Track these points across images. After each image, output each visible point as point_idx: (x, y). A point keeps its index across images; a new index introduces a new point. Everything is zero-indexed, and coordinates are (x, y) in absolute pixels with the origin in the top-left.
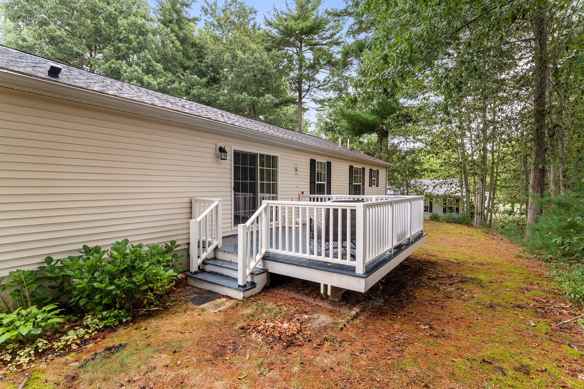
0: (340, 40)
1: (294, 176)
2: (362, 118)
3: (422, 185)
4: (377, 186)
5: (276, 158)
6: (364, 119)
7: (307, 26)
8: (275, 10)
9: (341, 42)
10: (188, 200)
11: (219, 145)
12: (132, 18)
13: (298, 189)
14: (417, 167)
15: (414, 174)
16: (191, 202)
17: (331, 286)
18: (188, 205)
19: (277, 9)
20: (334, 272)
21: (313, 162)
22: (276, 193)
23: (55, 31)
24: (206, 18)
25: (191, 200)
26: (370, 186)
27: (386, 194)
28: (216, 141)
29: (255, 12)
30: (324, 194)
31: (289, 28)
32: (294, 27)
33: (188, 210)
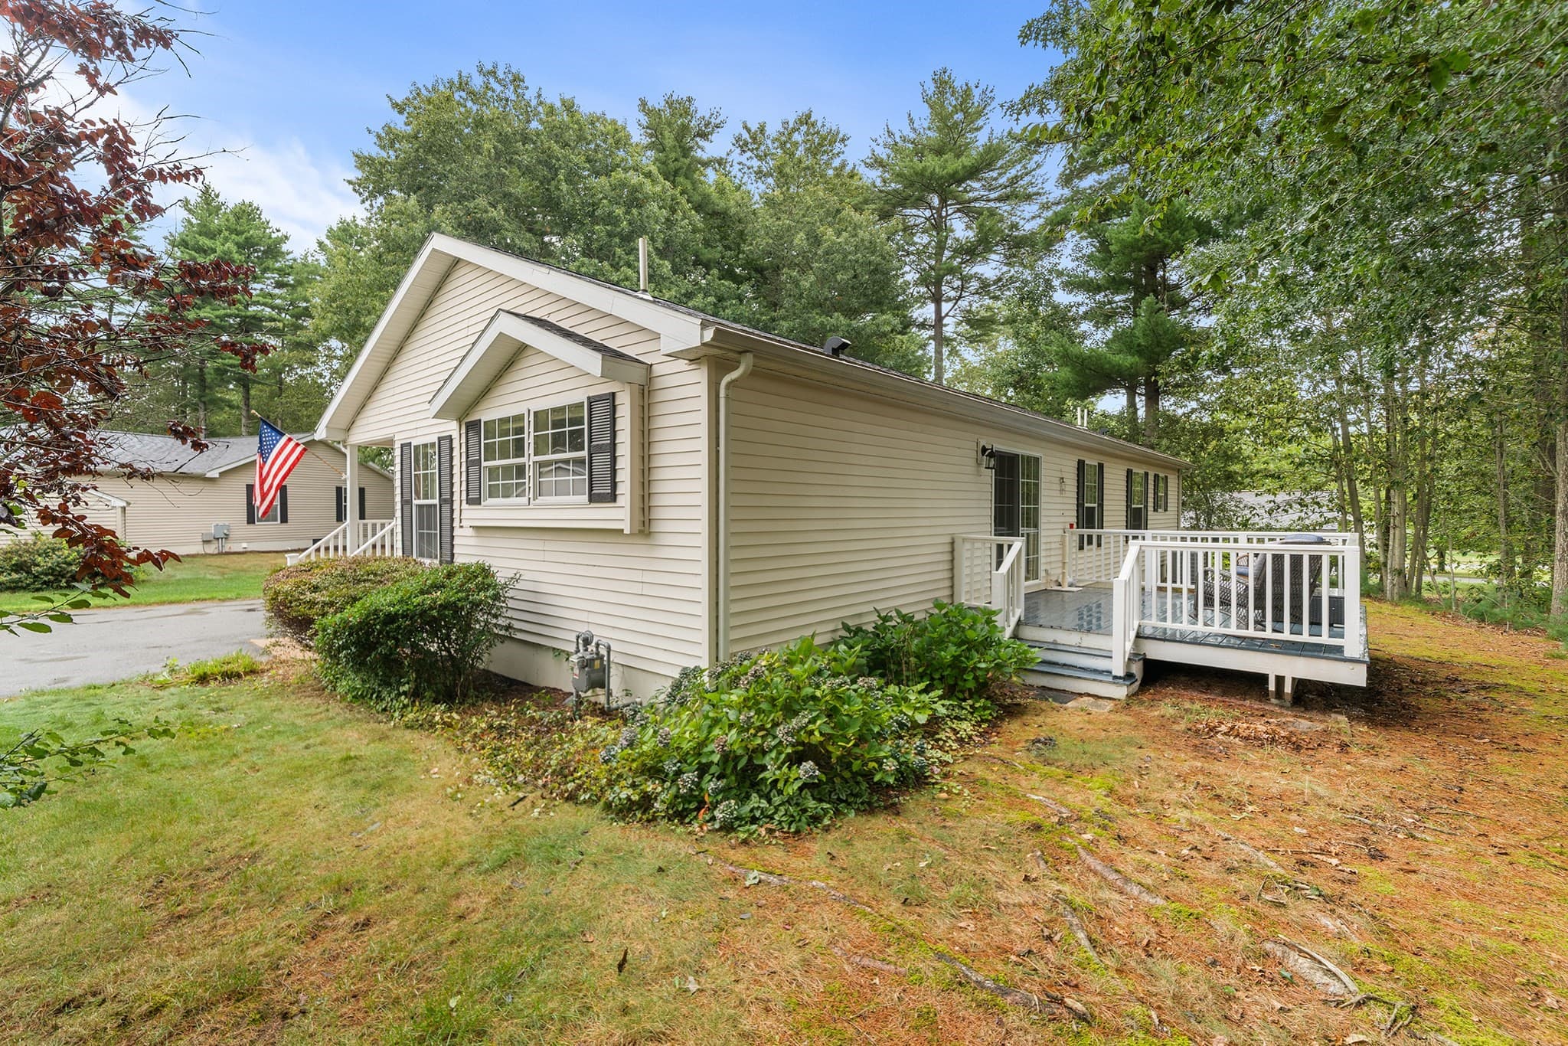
0: (1031, 190)
1: (1058, 493)
2: (1109, 362)
3: (1241, 506)
4: (1166, 510)
5: (1037, 460)
6: (1114, 366)
7: (964, 167)
8: (890, 134)
9: (1035, 194)
10: (949, 540)
11: (983, 443)
12: (619, 175)
13: (1062, 519)
14: (1237, 468)
15: (1230, 481)
16: (953, 543)
17: (1294, 679)
18: (948, 548)
19: (894, 131)
20: (1300, 655)
21: (1081, 464)
22: (1036, 526)
23: (486, 212)
24: (743, 159)
25: (953, 539)
26: (1155, 510)
27: (1178, 528)
28: (976, 436)
29: (843, 140)
30: (1093, 528)
31: (927, 174)
32: (937, 170)
33: (948, 557)
